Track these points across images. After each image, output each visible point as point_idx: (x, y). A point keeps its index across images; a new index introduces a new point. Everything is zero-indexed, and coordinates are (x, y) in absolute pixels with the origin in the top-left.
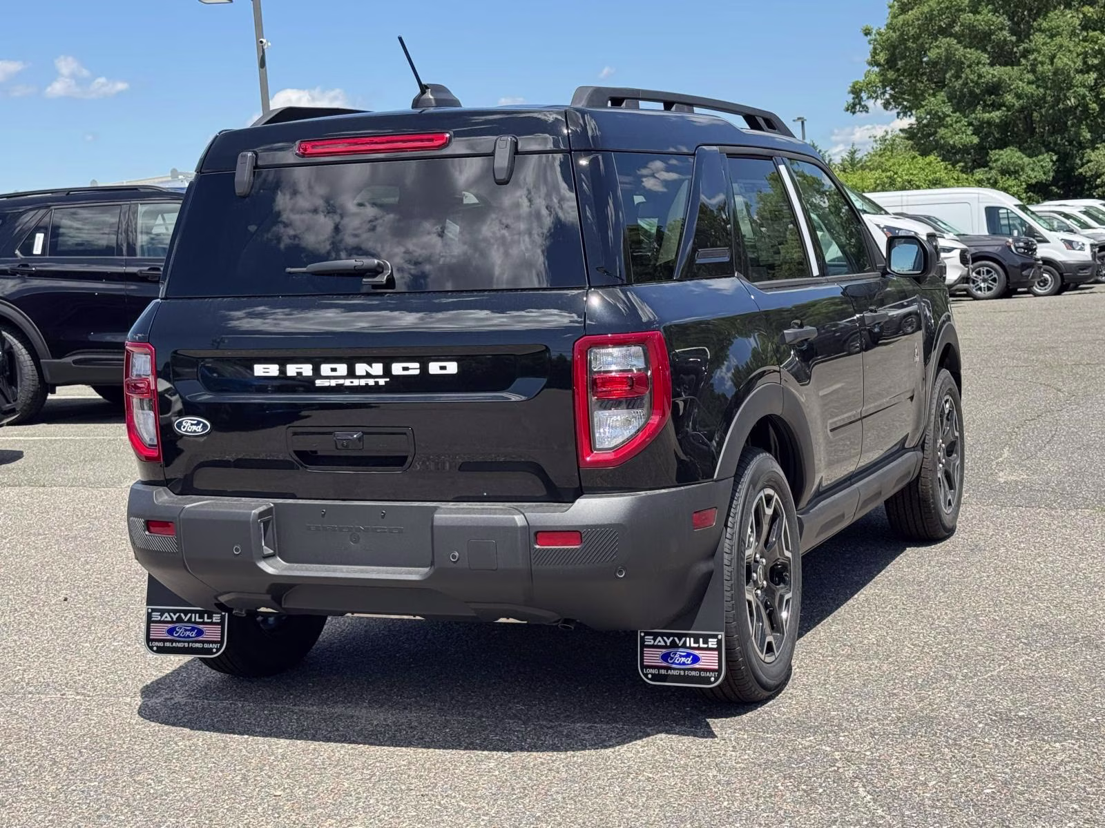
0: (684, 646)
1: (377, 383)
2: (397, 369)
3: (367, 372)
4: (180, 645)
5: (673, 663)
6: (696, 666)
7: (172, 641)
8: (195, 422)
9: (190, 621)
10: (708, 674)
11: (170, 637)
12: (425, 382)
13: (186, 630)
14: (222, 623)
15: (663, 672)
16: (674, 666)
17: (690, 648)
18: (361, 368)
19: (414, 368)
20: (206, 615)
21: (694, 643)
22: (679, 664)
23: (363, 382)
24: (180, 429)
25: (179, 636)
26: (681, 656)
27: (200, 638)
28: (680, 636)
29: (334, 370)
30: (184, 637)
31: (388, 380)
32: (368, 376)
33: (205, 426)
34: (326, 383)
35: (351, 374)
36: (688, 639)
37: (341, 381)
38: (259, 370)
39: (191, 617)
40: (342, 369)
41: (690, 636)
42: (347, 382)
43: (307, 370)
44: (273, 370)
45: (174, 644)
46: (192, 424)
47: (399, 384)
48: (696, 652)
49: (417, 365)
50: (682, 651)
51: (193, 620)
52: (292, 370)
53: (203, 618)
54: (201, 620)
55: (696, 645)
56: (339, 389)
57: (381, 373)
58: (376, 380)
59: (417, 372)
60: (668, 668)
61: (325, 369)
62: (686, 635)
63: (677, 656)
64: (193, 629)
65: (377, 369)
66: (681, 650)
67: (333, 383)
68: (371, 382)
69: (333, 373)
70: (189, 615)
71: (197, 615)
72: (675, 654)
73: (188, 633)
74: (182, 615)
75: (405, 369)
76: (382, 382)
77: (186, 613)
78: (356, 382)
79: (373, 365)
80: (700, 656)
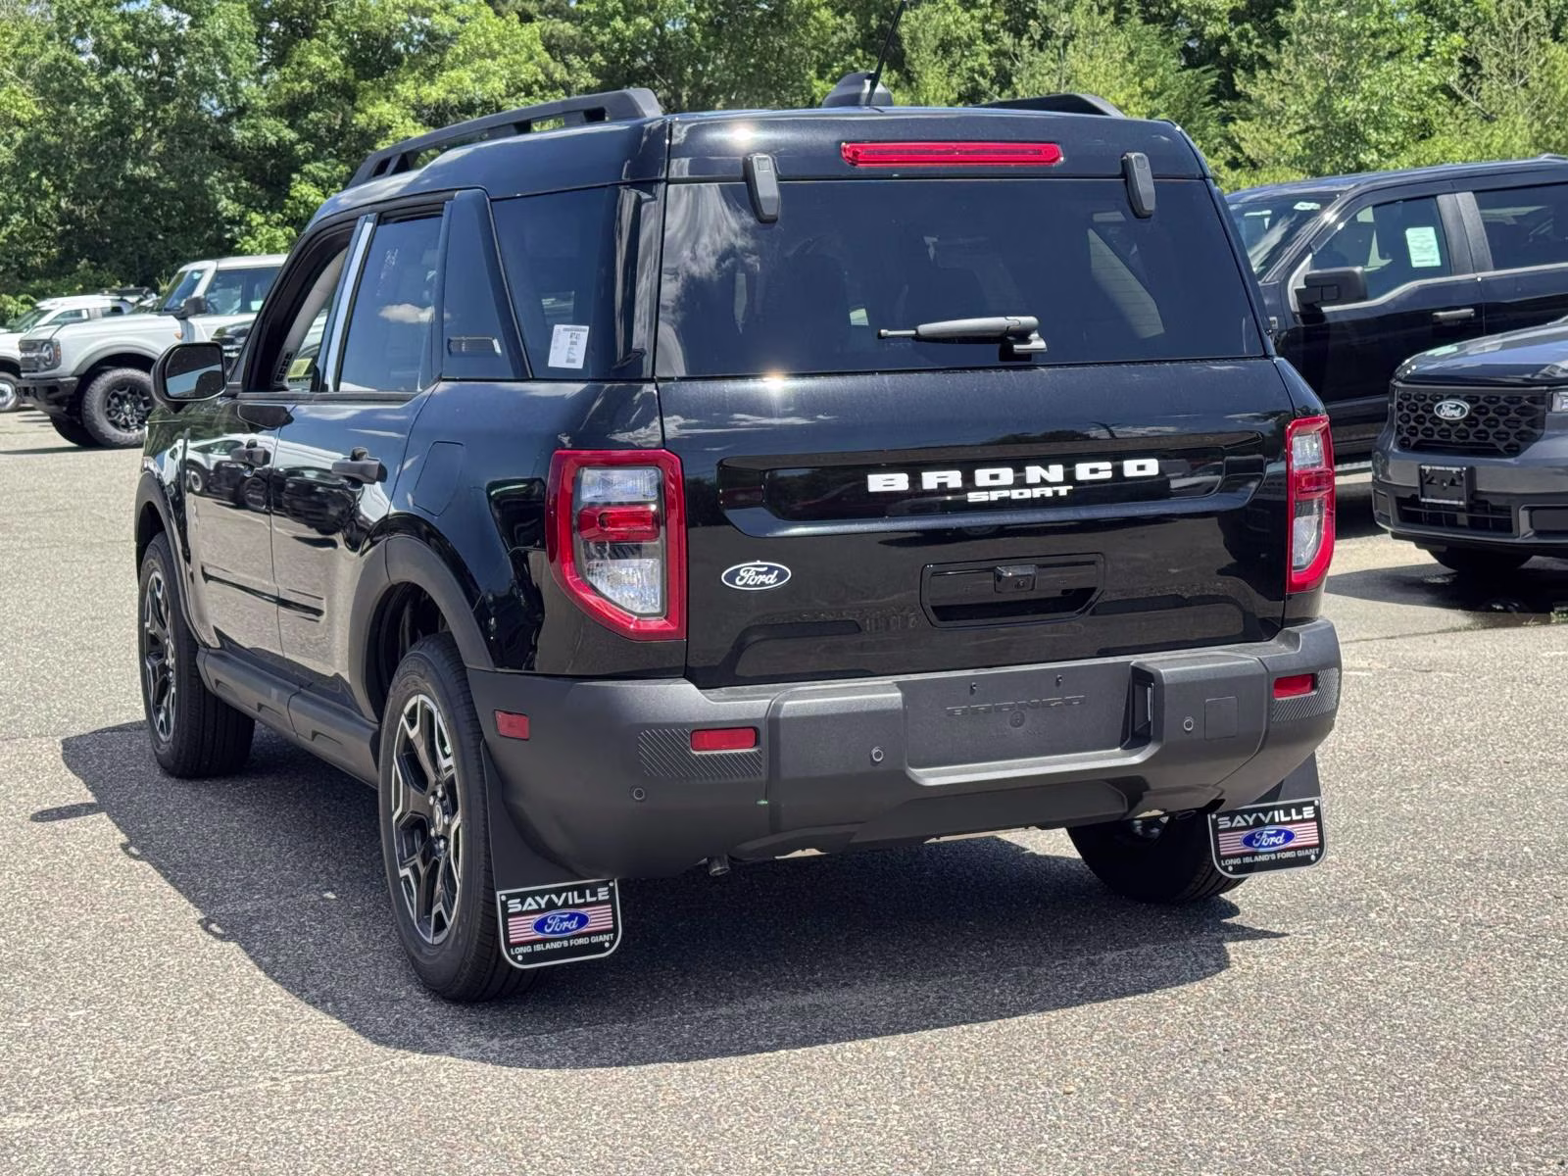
0: (1272, 822)
1: (1056, 493)
2: (1083, 471)
3: (1042, 478)
4: (556, 945)
5: (1261, 846)
6: (1291, 844)
7: (544, 941)
8: (765, 569)
9: (566, 904)
10: (1307, 852)
11: (540, 936)
12: (1120, 489)
13: (562, 920)
14: (611, 901)
15: (1247, 860)
16: (1261, 850)
17: (1280, 823)
18: (1033, 473)
19: (1105, 470)
20: (588, 892)
21: (1285, 816)
22: (1269, 846)
23: (1037, 493)
24: (734, 584)
25: (553, 932)
26: (1269, 836)
27: (584, 930)
28: (1265, 811)
29: (994, 477)
30: (561, 932)
31: (1071, 487)
32: (1044, 483)
33: (781, 576)
34: (983, 497)
35: (1020, 483)
36: (1276, 813)
37: (1005, 493)
38: (877, 483)
39: (567, 897)
40: (1007, 475)
41: (1278, 808)
42: (1015, 494)
43: (954, 479)
44: (900, 482)
45: (548, 946)
46: (758, 573)
47: (1085, 493)
48: (1288, 828)
49: (1108, 465)
50: (1271, 829)
51: (570, 902)
52: (930, 480)
53: (585, 897)
54: (582, 901)
55: (1288, 819)
56: (1005, 504)
57: (1061, 478)
58: (1055, 488)
59: (1109, 475)
60: (1253, 854)
61: (982, 476)
62: (1273, 808)
63: (1264, 836)
64: (572, 917)
65: (1056, 472)
66: (1268, 828)
67: (994, 496)
68: (1048, 492)
69: (994, 481)
70: (564, 895)
71: (576, 893)
72: (1261, 834)
73: (565, 924)
74: (554, 897)
75: (1094, 471)
76: (1063, 491)
77: (558, 892)
78: (1027, 494)
79: (1051, 467)
80: (1293, 831)
